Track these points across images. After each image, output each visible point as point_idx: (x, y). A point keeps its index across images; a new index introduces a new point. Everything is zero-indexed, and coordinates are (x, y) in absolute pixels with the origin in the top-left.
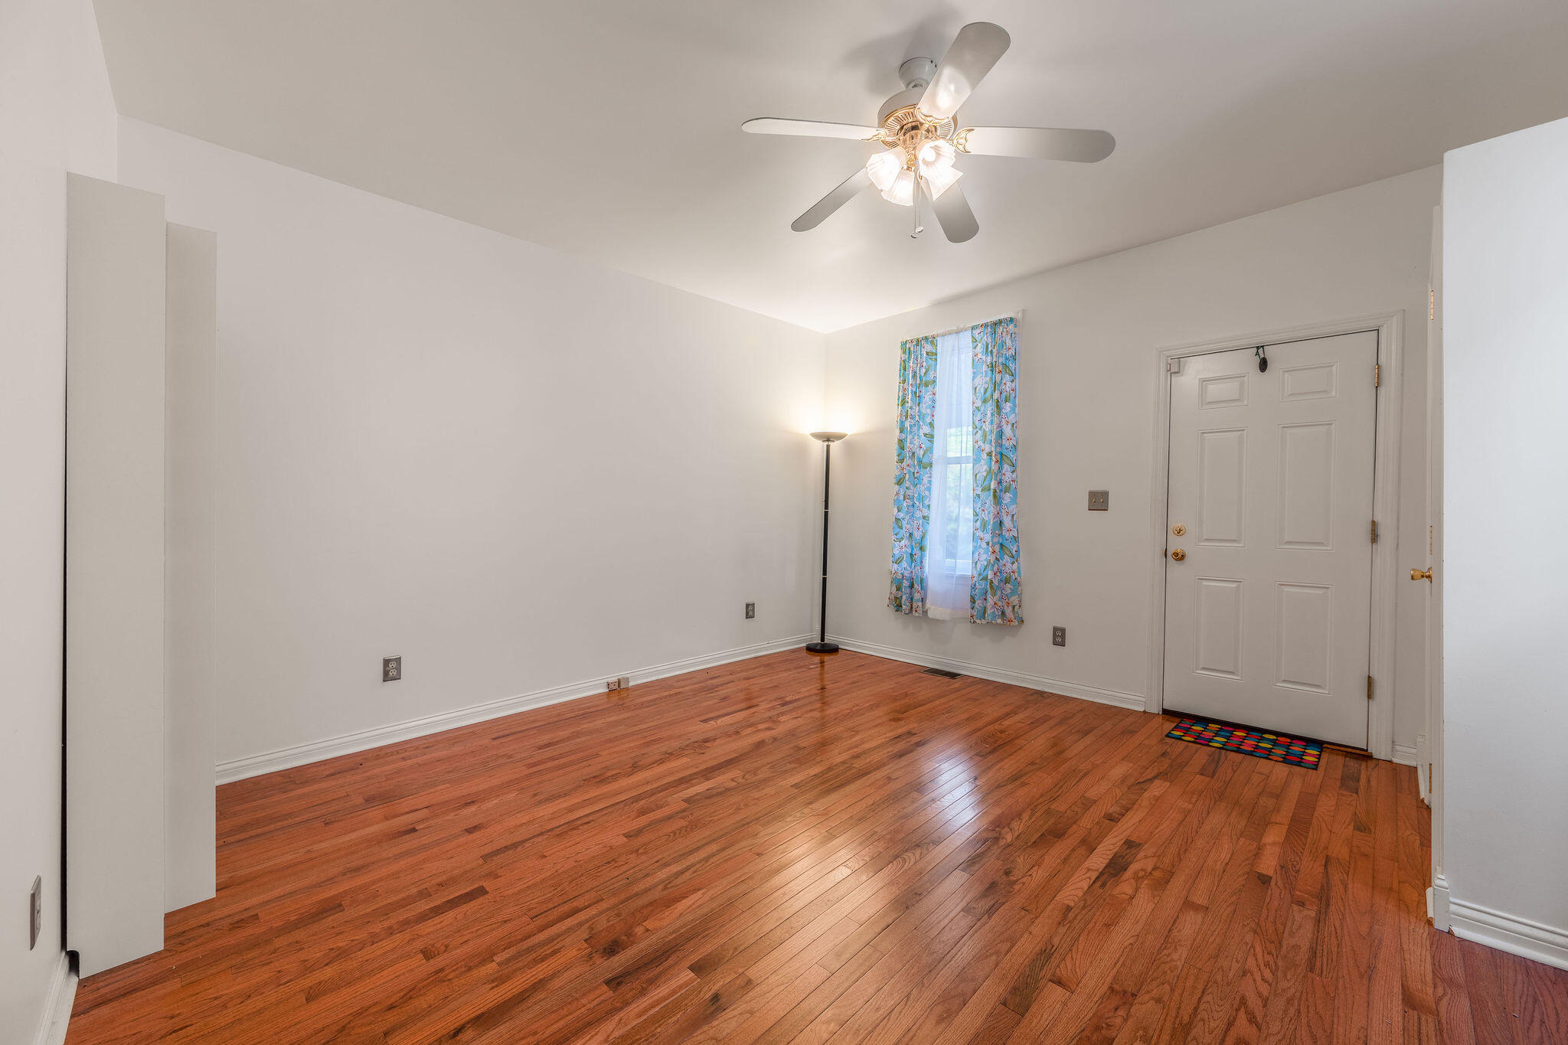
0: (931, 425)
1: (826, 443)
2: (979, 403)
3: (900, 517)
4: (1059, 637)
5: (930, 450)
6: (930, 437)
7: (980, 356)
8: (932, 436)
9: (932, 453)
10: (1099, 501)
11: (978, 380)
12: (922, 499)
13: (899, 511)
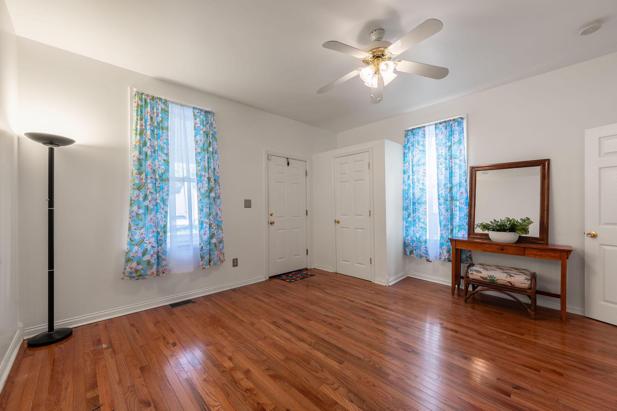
0: (167, 155)
1: (50, 146)
2: (199, 150)
3: (139, 213)
4: (235, 263)
5: (167, 170)
6: (167, 162)
7: (199, 125)
8: (168, 162)
9: (168, 172)
10: (248, 204)
11: (198, 138)
12: (164, 201)
13: (139, 209)
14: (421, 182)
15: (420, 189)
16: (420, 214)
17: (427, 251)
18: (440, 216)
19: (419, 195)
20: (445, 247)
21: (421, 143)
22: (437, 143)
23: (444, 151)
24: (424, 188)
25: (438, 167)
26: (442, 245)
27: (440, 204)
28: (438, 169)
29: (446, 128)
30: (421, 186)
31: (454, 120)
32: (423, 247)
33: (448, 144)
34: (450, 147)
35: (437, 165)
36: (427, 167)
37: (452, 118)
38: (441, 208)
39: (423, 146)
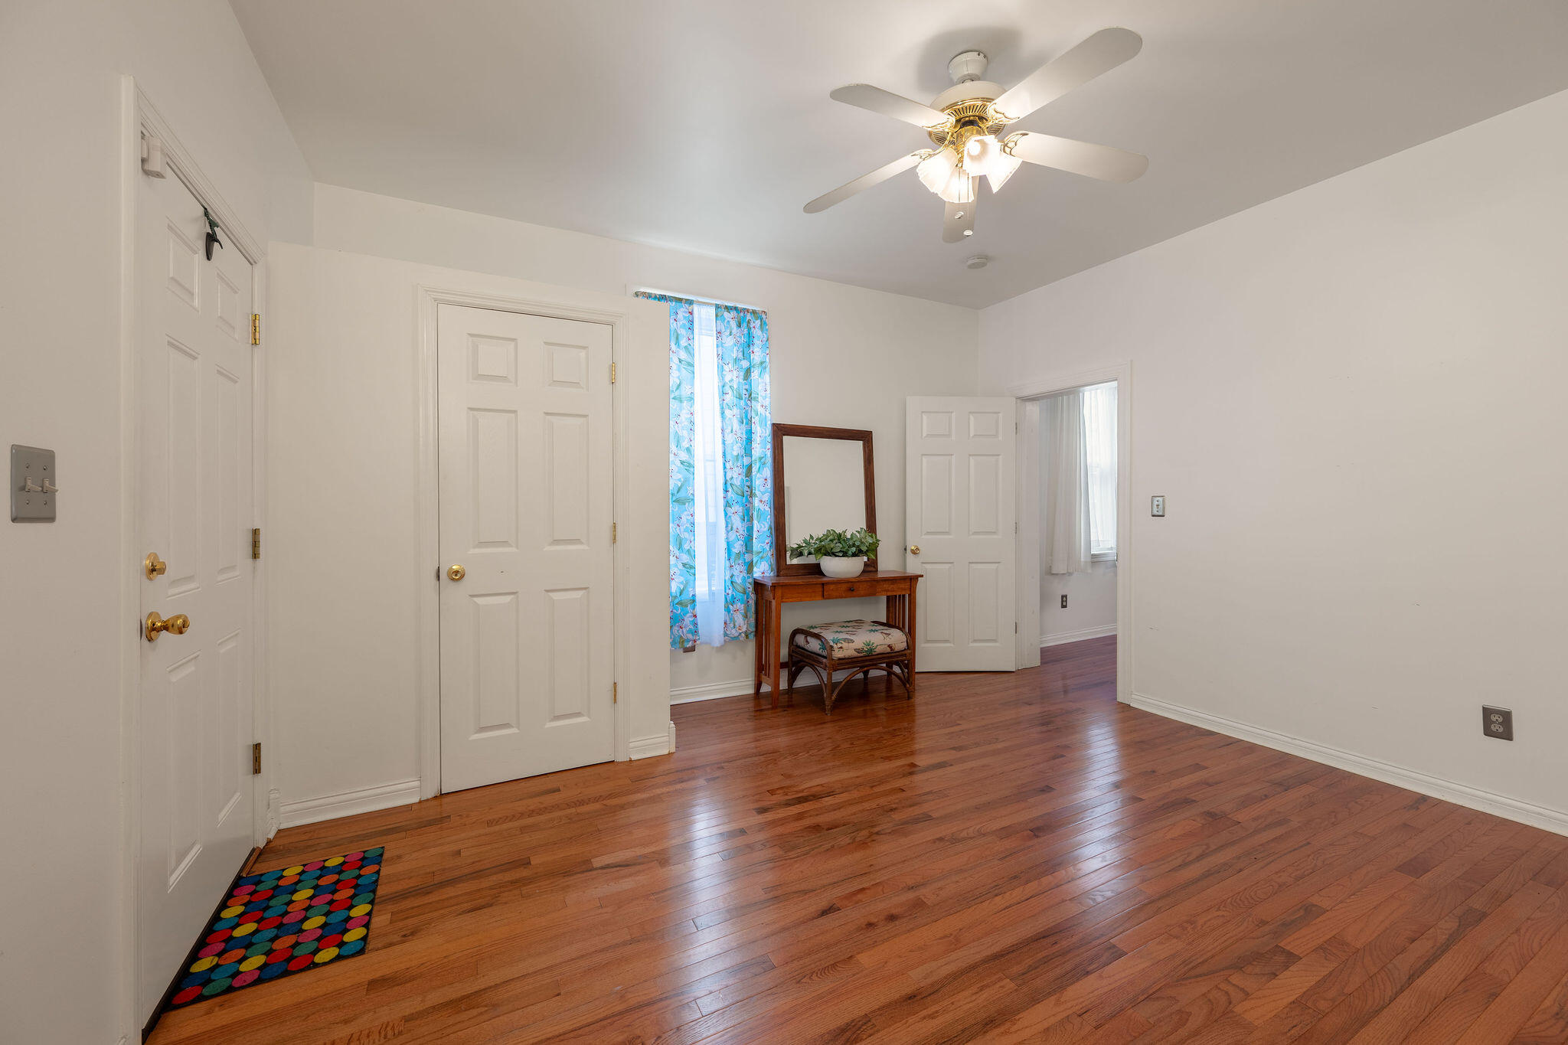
14: (685, 444)
15: (682, 463)
16: (682, 530)
17: (695, 624)
18: (728, 532)
19: (679, 480)
20: (739, 606)
21: (683, 342)
22: (720, 352)
23: (734, 377)
24: (691, 462)
25: (723, 413)
26: (729, 603)
27: (728, 505)
28: (722, 417)
29: (739, 326)
30: (684, 456)
31: (754, 312)
32: (688, 615)
33: (745, 364)
34: (748, 373)
35: (722, 408)
36: (697, 407)
37: (751, 308)
38: (729, 514)
39: (689, 350)
